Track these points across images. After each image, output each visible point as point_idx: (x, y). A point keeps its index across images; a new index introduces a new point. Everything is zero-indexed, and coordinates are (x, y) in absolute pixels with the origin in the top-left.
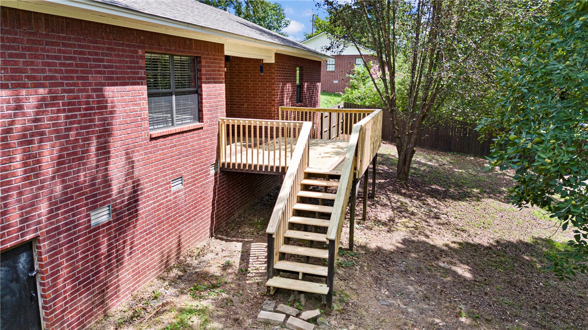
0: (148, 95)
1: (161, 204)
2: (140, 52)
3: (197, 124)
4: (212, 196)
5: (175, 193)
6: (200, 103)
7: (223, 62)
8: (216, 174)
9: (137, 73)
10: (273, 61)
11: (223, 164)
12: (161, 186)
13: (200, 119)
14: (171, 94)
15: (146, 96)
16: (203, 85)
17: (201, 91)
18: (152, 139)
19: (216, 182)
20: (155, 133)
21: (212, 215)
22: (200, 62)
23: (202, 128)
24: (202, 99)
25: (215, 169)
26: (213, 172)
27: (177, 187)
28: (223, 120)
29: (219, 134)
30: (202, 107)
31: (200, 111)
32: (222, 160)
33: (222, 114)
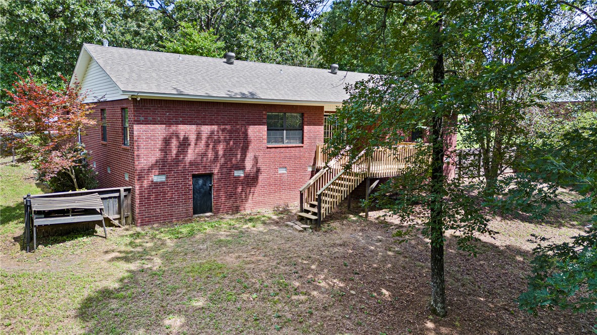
1: (271, 177)
2: (264, 112)
3: (301, 145)
5: (281, 174)
8: (312, 172)
9: (262, 120)
12: (272, 169)
13: (302, 142)
14: (283, 130)
15: (266, 130)
16: (306, 126)
17: (304, 129)
20: (270, 146)
22: (304, 115)
23: (303, 147)
24: (303, 133)
26: (310, 170)
29: (316, 151)
30: (304, 137)
32: (318, 165)
33: (320, 142)
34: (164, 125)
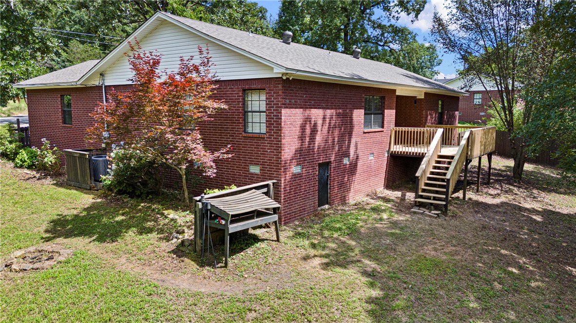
0: (365, 113)
1: (365, 163)
2: (363, 95)
3: (381, 129)
4: (385, 168)
5: (370, 160)
6: (383, 119)
7: (395, 98)
8: (388, 157)
9: (361, 104)
10: (423, 97)
11: (392, 152)
12: (365, 155)
13: (383, 127)
14: (371, 114)
15: (363, 114)
16: (385, 110)
17: (384, 113)
18: (364, 133)
19: (388, 161)
20: (366, 130)
21: (385, 178)
22: (385, 99)
23: (383, 131)
24: (384, 117)
25: (388, 154)
26: (386, 155)
27: (371, 158)
28: (393, 128)
29: (391, 136)
30: (384, 121)
31: (383, 123)
32: (392, 150)
33: (392, 126)
34: (302, 110)
